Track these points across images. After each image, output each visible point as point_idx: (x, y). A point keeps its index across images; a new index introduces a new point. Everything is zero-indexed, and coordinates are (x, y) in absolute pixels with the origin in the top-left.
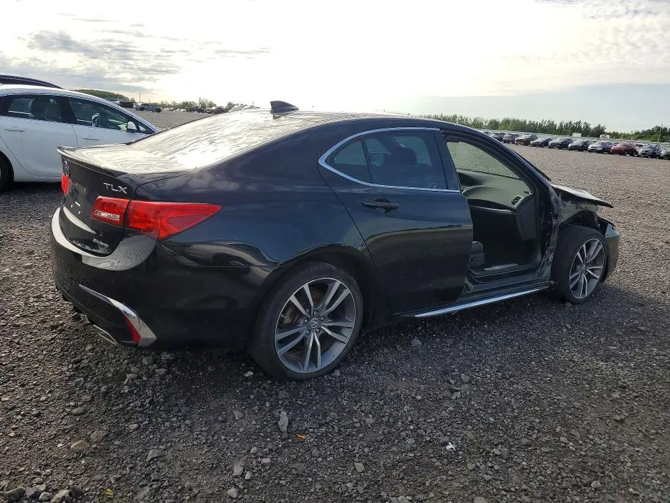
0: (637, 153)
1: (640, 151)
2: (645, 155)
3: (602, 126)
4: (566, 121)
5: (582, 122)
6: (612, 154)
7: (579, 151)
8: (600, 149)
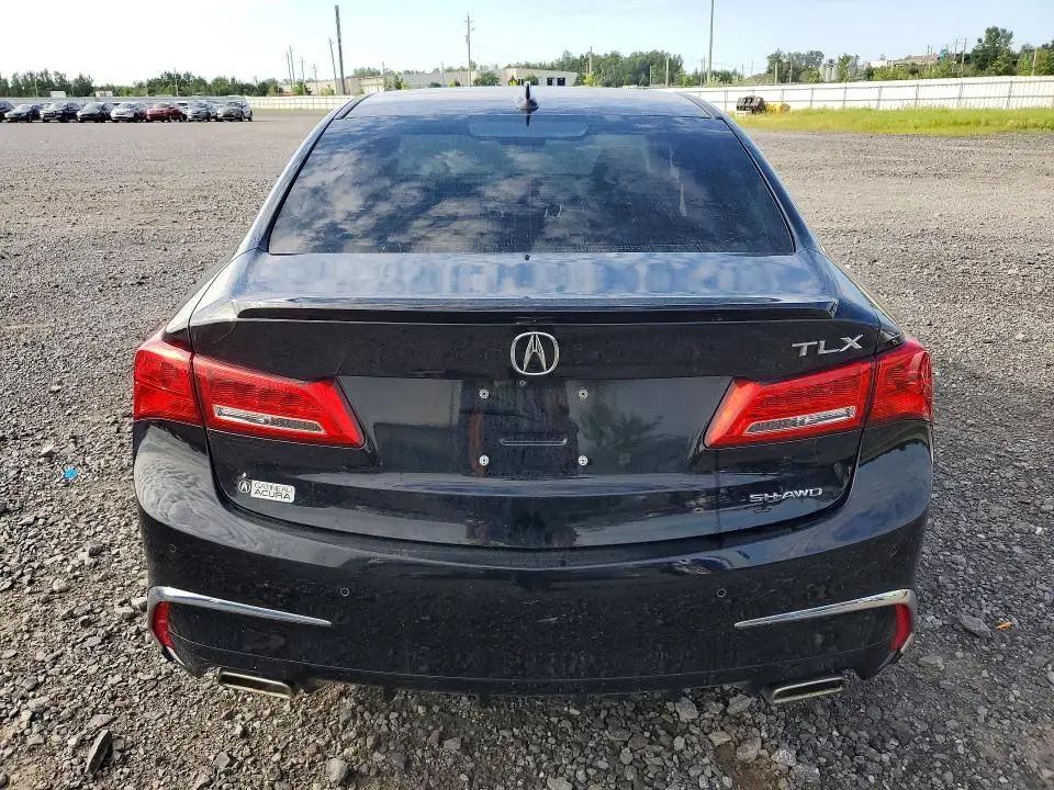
0: (185, 117)
1: (189, 113)
2: (198, 118)
3: (85, 76)
4: (22, 72)
5: (51, 72)
6: (151, 121)
7: (97, 122)
8: (131, 115)
